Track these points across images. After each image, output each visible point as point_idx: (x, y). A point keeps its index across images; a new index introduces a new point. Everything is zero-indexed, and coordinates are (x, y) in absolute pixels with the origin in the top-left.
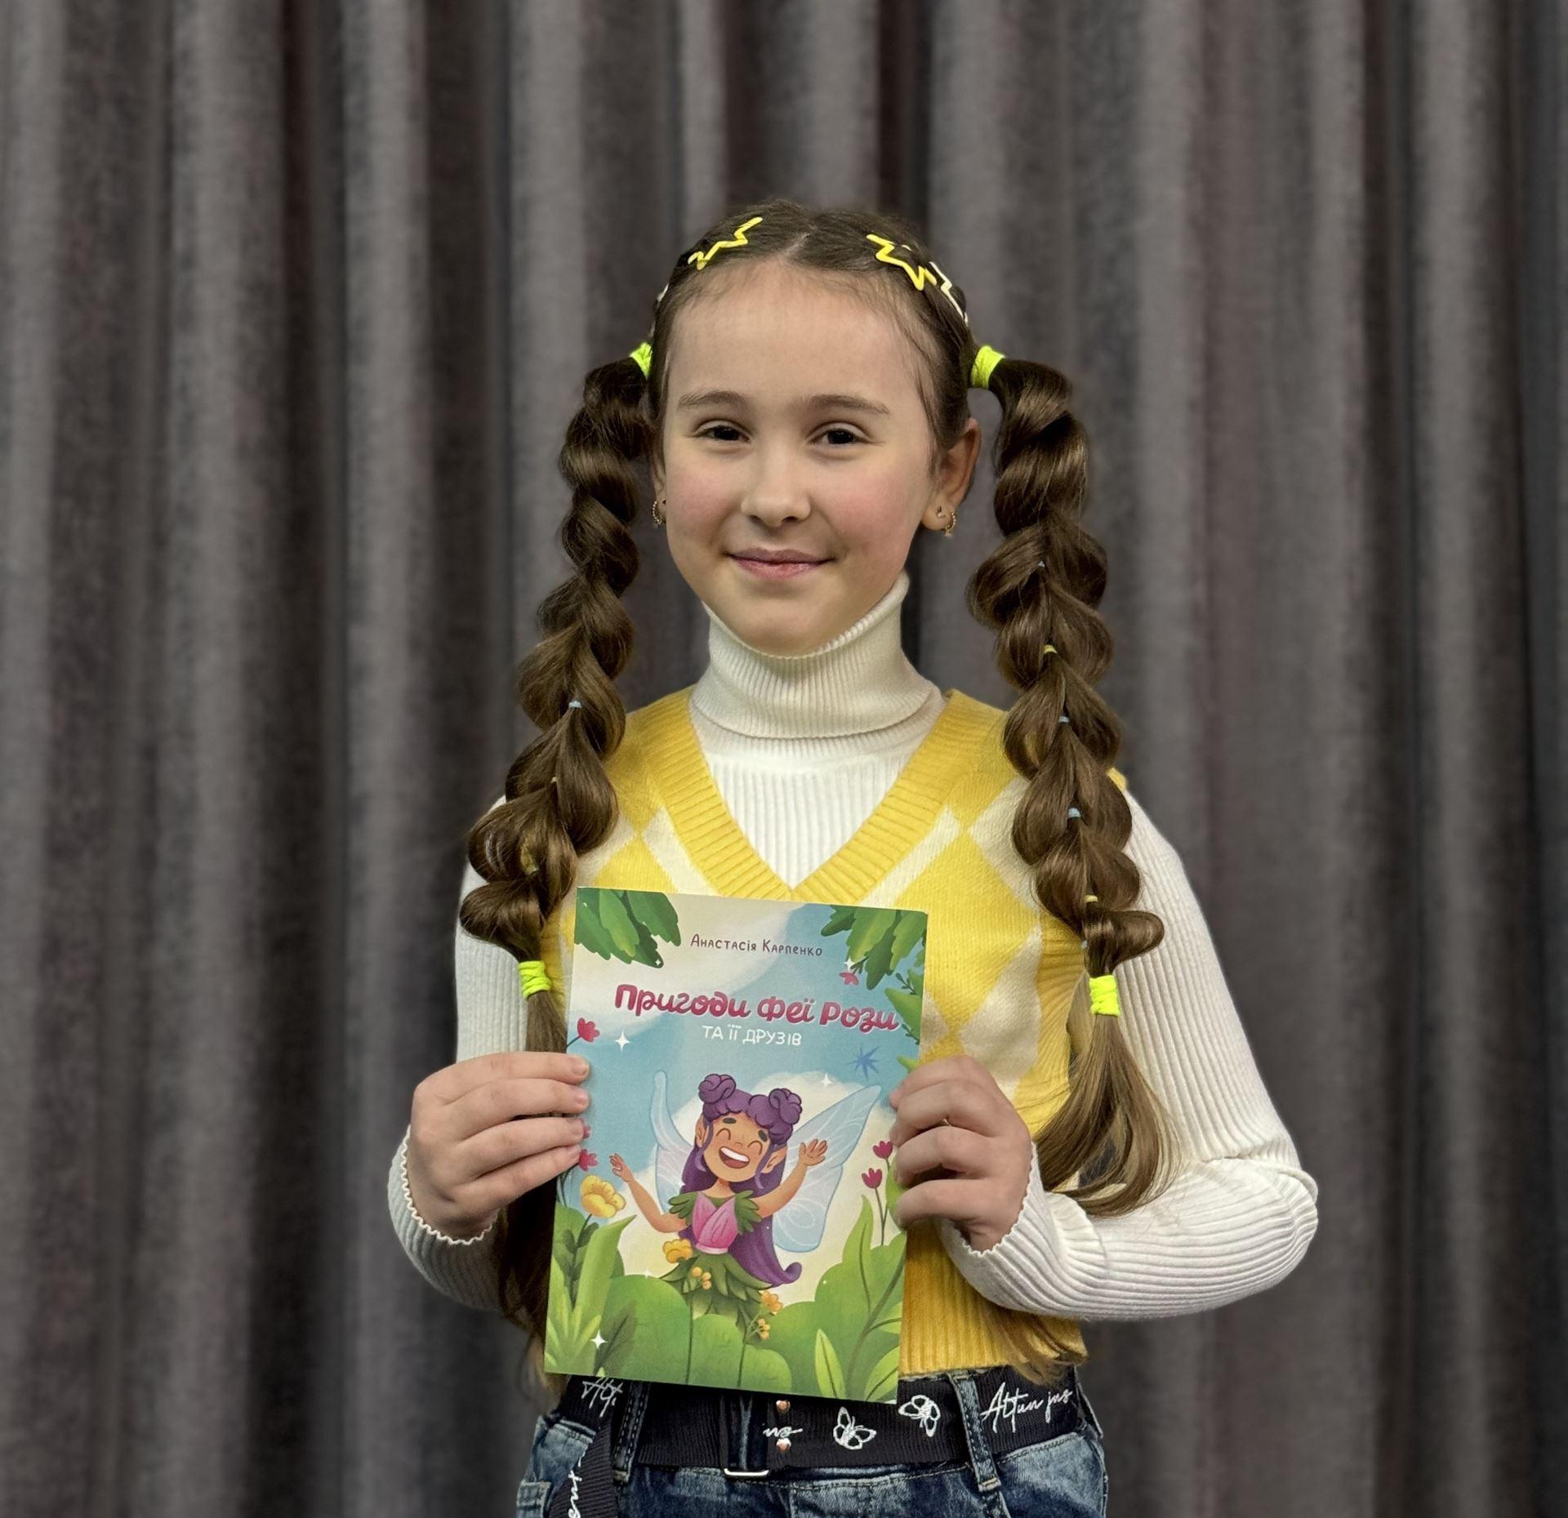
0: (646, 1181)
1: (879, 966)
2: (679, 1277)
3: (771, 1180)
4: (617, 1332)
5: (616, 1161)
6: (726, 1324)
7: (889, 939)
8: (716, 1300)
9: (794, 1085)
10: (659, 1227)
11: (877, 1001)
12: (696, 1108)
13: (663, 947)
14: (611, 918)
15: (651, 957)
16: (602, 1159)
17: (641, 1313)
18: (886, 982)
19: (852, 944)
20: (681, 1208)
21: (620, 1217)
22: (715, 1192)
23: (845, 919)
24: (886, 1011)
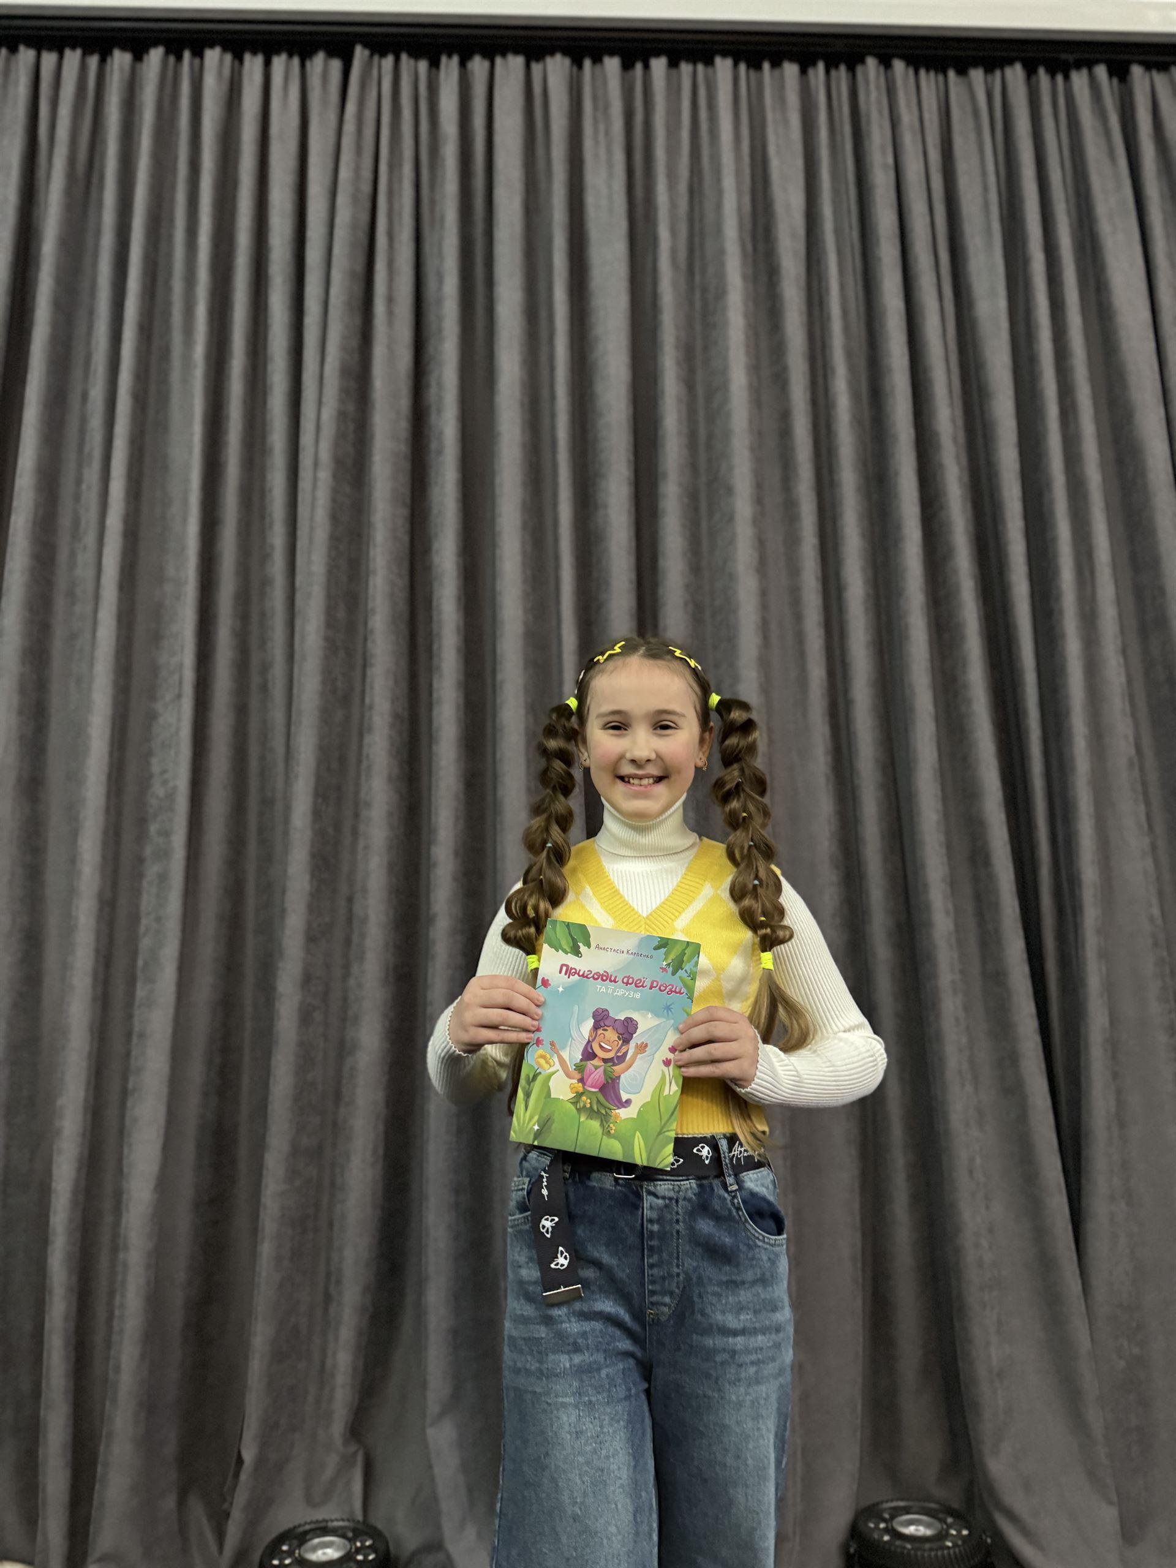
0: (565, 1055)
1: (678, 965)
2: (575, 1101)
3: (621, 1059)
4: (545, 1124)
5: (552, 1044)
6: (595, 1125)
7: (683, 954)
8: (592, 1113)
9: (635, 1016)
10: (568, 1076)
11: (675, 981)
12: (591, 1022)
13: (583, 948)
14: (561, 934)
15: (577, 952)
16: (546, 1043)
17: (556, 1117)
18: (680, 973)
19: (667, 954)
20: (579, 1068)
21: (552, 1070)
22: (596, 1062)
23: (664, 944)
24: (679, 985)
